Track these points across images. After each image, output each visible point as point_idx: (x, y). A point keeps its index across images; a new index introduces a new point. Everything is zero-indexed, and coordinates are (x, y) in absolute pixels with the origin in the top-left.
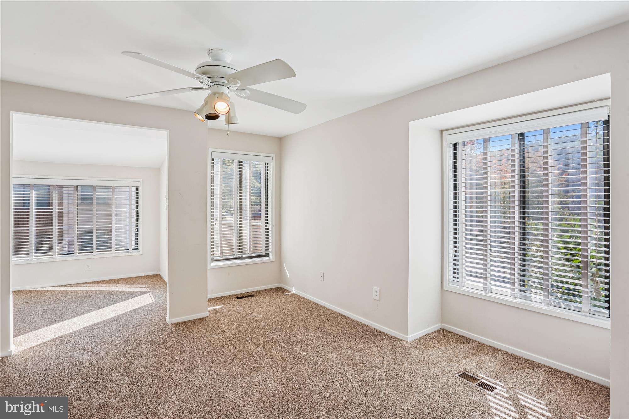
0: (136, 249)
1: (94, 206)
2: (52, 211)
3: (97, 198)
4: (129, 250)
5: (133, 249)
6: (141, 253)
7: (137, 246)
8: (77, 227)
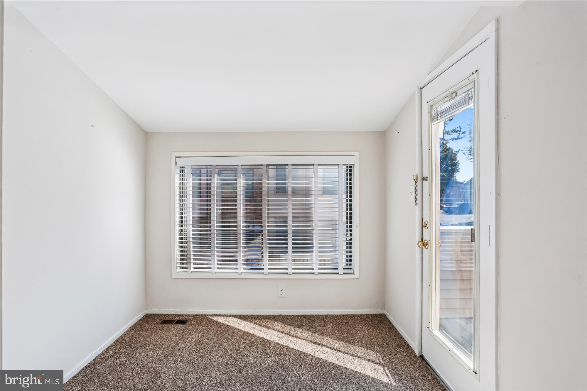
0: (348, 267)
1: (288, 197)
2: (237, 204)
3: (293, 183)
4: (337, 269)
5: (344, 269)
6: (356, 276)
7: (350, 265)
8: (267, 229)
